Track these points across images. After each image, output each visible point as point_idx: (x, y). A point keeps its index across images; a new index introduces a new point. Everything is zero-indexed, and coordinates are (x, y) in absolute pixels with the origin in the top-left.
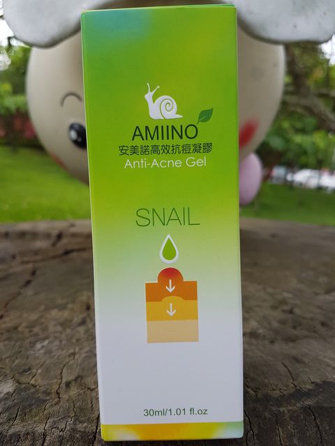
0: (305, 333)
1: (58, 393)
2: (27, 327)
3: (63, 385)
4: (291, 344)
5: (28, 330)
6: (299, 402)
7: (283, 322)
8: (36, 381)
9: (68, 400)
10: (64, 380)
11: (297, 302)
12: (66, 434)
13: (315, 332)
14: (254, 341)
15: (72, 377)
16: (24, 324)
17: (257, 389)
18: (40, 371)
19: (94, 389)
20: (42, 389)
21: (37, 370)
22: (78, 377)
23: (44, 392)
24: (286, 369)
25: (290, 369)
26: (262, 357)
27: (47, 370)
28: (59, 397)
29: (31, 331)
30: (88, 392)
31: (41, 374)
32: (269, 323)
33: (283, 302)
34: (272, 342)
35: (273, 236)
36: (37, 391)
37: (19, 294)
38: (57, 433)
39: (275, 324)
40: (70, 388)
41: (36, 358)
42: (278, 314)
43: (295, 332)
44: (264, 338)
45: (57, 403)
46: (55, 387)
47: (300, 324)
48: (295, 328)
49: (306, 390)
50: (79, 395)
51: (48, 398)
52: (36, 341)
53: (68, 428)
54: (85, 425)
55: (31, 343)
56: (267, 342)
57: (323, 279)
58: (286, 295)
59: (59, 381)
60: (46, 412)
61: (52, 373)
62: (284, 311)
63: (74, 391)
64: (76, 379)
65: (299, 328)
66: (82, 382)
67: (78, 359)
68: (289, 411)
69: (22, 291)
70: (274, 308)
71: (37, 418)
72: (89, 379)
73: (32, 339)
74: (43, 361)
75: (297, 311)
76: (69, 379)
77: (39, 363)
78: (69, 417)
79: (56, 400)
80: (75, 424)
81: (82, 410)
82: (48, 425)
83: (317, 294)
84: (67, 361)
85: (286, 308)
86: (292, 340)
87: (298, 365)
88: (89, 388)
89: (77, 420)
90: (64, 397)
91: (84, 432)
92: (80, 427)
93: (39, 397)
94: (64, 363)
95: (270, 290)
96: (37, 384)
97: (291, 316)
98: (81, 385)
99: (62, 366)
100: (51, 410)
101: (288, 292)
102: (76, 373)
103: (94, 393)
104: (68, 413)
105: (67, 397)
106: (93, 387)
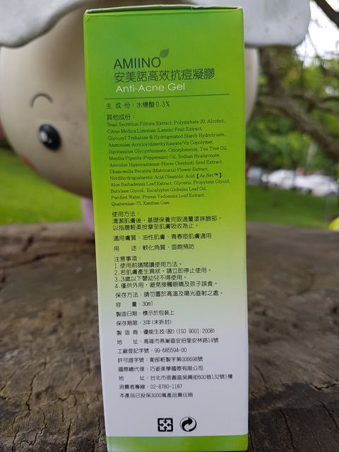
0: (278, 334)
1: (27, 405)
3: (33, 397)
4: (263, 347)
6: (270, 405)
7: (256, 325)
8: (5, 393)
9: (38, 412)
10: (34, 392)
11: (270, 303)
12: (36, 447)
13: (287, 333)
15: (43, 388)
18: (9, 383)
19: (65, 399)
20: (12, 401)
21: (7, 381)
22: (49, 387)
23: (13, 404)
24: (257, 372)
25: (263, 372)
27: (17, 382)
28: (29, 409)
30: (60, 402)
31: (10, 386)
33: (257, 303)
36: (6, 403)
38: (26, 446)
40: (40, 399)
41: (5, 369)
43: (268, 334)
45: (27, 416)
46: (25, 399)
47: (273, 326)
48: (267, 330)
49: (277, 393)
50: (50, 405)
51: (17, 410)
52: (6, 352)
53: (38, 441)
54: (56, 436)
57: (295, 281)
58: (259, 297)
59: (29, 392)
60: (15, 425)
61: (22, 384)
62: (257, 313)
63: (44, 402)
64: (47, 390)
65: (271, 330)
66: (53, 392)
67: (48, 369)
68: (260, 414)
71: (6, 432)
72: (60, 389)
73: (2, 349)
74: (13, 371)
75: (270, 313)
76: (40, 390)
77: (8, 374)
78: (39, 429)
79: (26, 412)
80: (45, 436)
81: (52, 421)
82: (17, 438)
83: (289, 295)
84: (38, 371)
85: (259, 309)
86: (264, 342)
87: (270, 368)
88: (60, 399)
89: (47, 432)
90: (35, 408)
91: (55, 444)
92: (50, 439)
93: (7, 410)
94: (34, 373)
96: (6, 396)
97: (263, 318)
98: (51, 395)
99: (32, 377)
100: (20, 423)
101: (261, 293)
102: (46, 384)
103: (65, 404)
104: (39, 425)
105: (37, 409)
106: (64, 397)
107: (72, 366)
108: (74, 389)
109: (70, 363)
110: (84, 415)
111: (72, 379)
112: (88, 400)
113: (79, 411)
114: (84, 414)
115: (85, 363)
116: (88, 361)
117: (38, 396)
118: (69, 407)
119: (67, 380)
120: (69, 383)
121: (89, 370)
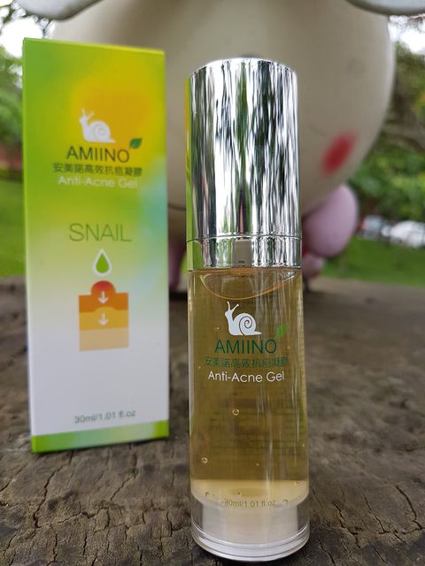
1: (35, 518)
2: (10, 412)
3: (45, 506)
4: (407, 456)
5: (11, 416)
7: (392, 421)
8: (5, 496)
9: (48, 533)
10: (49, 498)
11: (411, 391)
14: (349, 449)
15: (62, 494)
16: (7, 407)
17: (357, 529)
18: (14, 480)
19: (93, 515)
20: (12, 510)
21: (11, 478)
22: (71, 493)
23: (13, 516)
24: (404, 498)
25: (410, 498)
26: (362, 474)
27: (26, 480)
28: (36, 526)
29: (14, 418)
30: (83, 520)
31: (15, 486)
32: (372, 422)
33: (391, 390)
34: (378, 451)
35: (370, 301)
36: (4, 513)
37: (11, 363)
39: (380, 423)
40: (55, 511)
41: (12, 459)
42: (382, 408)
43: (413, 437)
44: (364, 444)
45: (31, 536)
46: (33, 508)
47: (419, 425)
48: (411, 430)
50: (68, 524)
51: (17, 526)
52: (19, 434)
55: (10, 435)
56: (369, 451)
58: (394, 381)
59: (43, 498)
60: (10, 550)
61: (33, 484)
62: (392, 404)
63: (61, 516)
64: (66, 497)
65: (417, 431)
66: (77, 501)
67: (75, 465)
69: (15, 360)
70: (377, 399)
72: (88, 498)
73: (14, 430)
74: (23, 462)
75: (412, 404)
76: (57, 496)
77: (18, 466)
79: (31, 530)
81: (67, 551)
84: (59, 466)
85: (396, 399)
86: (409, 449)
87: (421, 492)
88: (85, 514)
90: (44, 525)
93: (3, 524)
94: (53, 469)
95: (369, 373)
96: (7, 500)
97: (403, 411)
98: (73, 507)
99: (48, 474)
100: (18, 548)
101: (397, 376)
102: (68, 488)
103: (91, 523)
104: (45, 555)
105: (48, 527)
106: (91, 512)
107: (110, 463)
108: (108, 499)
109: (108, 458)
110: (117, 547)
111: (108, 484)
112: (128, 520)
113: (111, 538)
114: (118, 544)
115: (129, 460)
116: (135, 457)
117: (53, 505)
118: (97, 528)
119: (99, 484)
120: (102, 490)
121: (134, 471)
